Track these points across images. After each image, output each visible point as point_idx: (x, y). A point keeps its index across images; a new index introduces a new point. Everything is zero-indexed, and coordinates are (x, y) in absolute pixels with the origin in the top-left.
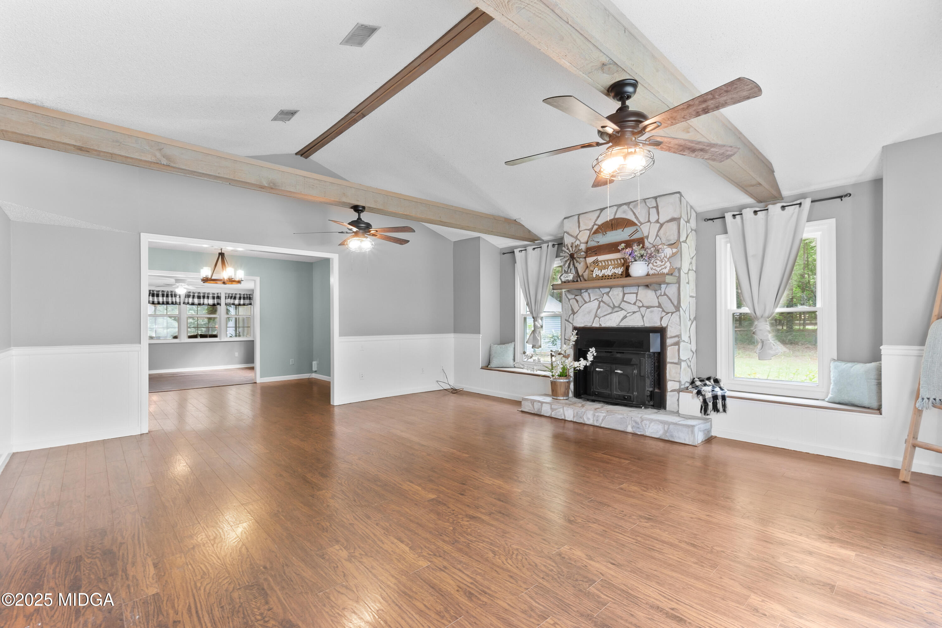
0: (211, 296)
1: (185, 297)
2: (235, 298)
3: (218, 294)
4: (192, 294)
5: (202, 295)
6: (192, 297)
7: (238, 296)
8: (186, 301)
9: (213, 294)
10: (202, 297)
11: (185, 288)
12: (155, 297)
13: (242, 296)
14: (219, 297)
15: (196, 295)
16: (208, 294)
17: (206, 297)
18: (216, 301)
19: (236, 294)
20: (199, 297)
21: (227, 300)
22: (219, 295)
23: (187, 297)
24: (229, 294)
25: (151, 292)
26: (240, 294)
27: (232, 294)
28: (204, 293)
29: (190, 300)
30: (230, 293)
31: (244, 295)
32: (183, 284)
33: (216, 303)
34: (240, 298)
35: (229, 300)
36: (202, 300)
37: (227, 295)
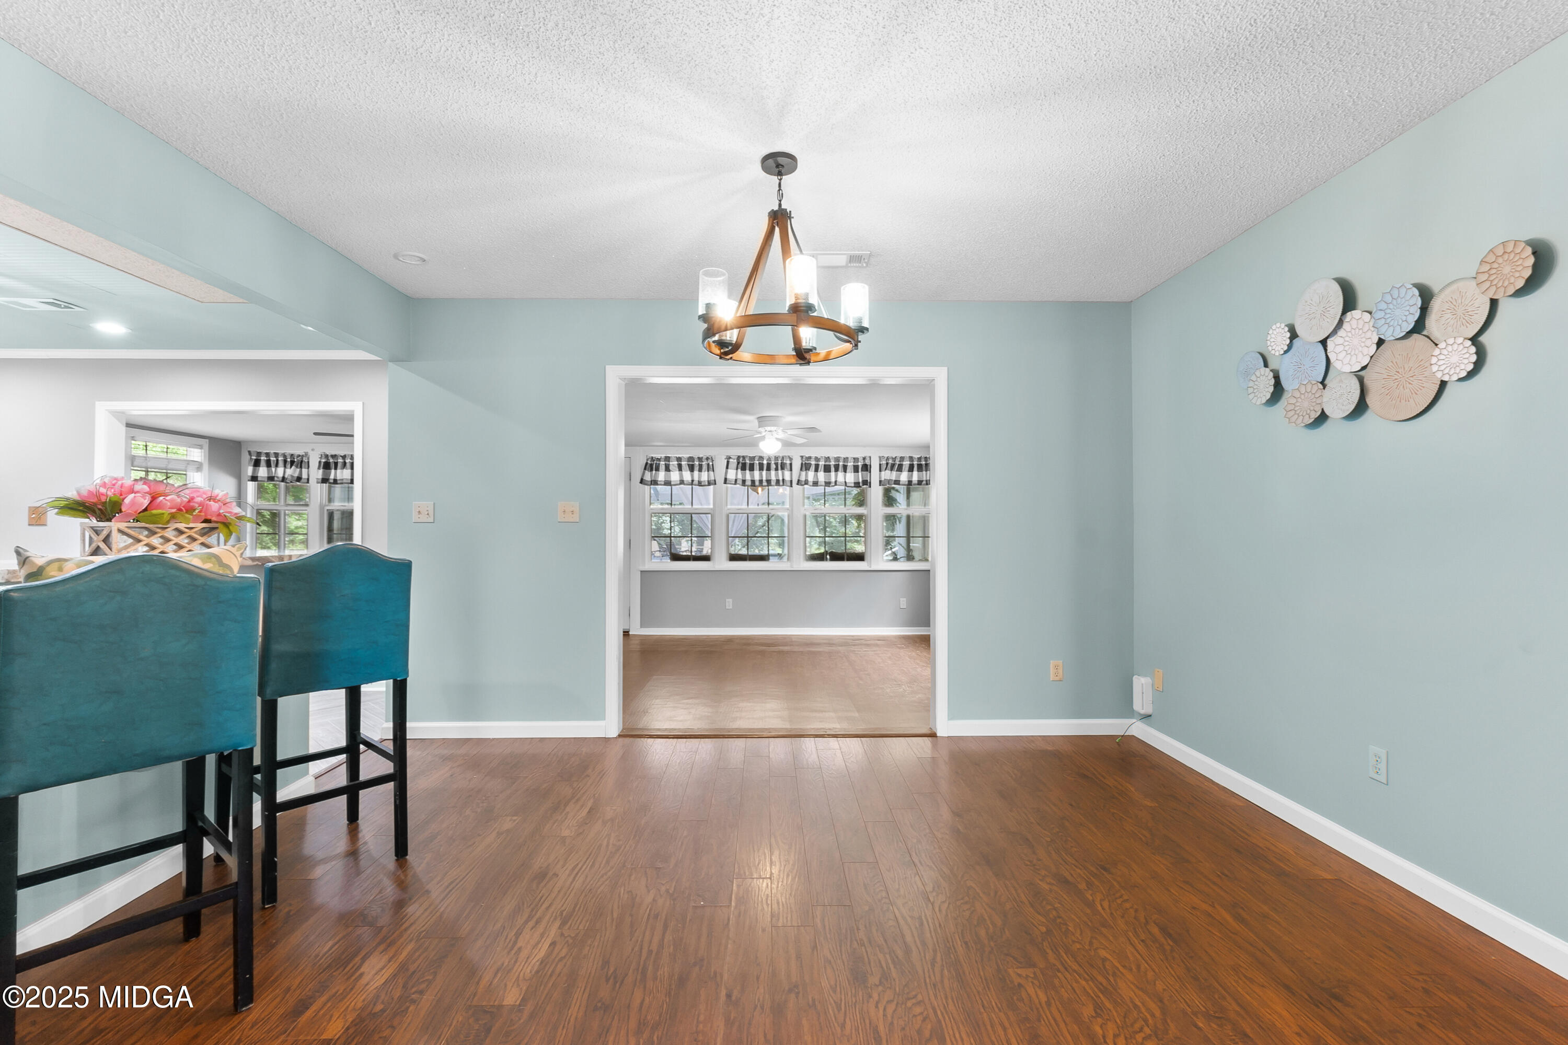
0: (850, 464)
1: (801, 469)
2: (900, 469)
3: (864, 459)
4: (813, 463)
5: (832, 463)
6: (813, 468)
7: (906, 463)
8: (803, 478)
9: (856, 460)
10: (833, 469)
11: (777, 439)
12: (748, 472)
13: (915, 463)
14: (866, 468)
15: (822, 463)
16: (846, 459)
17: (841, 468)
18: (860, 477)
19: (902, 459)
20: (827, 469)
21: (883, 473)
22: (867, 462)
23: (804, 468)
24: (888, 459)
25: (741, 459)
26: (911, 458)
27: (894, 459)
28: (837, 459)
29: (811, 475)
30: (890, 455)
31: (919, 459)
32: (773, 428)
33: (860, 480)
34: (911, 469)
35: (888, 472)
36: (833, 474)
37: (884, 462)
